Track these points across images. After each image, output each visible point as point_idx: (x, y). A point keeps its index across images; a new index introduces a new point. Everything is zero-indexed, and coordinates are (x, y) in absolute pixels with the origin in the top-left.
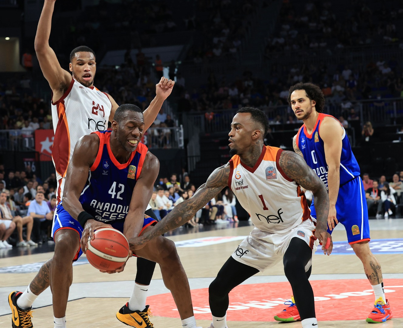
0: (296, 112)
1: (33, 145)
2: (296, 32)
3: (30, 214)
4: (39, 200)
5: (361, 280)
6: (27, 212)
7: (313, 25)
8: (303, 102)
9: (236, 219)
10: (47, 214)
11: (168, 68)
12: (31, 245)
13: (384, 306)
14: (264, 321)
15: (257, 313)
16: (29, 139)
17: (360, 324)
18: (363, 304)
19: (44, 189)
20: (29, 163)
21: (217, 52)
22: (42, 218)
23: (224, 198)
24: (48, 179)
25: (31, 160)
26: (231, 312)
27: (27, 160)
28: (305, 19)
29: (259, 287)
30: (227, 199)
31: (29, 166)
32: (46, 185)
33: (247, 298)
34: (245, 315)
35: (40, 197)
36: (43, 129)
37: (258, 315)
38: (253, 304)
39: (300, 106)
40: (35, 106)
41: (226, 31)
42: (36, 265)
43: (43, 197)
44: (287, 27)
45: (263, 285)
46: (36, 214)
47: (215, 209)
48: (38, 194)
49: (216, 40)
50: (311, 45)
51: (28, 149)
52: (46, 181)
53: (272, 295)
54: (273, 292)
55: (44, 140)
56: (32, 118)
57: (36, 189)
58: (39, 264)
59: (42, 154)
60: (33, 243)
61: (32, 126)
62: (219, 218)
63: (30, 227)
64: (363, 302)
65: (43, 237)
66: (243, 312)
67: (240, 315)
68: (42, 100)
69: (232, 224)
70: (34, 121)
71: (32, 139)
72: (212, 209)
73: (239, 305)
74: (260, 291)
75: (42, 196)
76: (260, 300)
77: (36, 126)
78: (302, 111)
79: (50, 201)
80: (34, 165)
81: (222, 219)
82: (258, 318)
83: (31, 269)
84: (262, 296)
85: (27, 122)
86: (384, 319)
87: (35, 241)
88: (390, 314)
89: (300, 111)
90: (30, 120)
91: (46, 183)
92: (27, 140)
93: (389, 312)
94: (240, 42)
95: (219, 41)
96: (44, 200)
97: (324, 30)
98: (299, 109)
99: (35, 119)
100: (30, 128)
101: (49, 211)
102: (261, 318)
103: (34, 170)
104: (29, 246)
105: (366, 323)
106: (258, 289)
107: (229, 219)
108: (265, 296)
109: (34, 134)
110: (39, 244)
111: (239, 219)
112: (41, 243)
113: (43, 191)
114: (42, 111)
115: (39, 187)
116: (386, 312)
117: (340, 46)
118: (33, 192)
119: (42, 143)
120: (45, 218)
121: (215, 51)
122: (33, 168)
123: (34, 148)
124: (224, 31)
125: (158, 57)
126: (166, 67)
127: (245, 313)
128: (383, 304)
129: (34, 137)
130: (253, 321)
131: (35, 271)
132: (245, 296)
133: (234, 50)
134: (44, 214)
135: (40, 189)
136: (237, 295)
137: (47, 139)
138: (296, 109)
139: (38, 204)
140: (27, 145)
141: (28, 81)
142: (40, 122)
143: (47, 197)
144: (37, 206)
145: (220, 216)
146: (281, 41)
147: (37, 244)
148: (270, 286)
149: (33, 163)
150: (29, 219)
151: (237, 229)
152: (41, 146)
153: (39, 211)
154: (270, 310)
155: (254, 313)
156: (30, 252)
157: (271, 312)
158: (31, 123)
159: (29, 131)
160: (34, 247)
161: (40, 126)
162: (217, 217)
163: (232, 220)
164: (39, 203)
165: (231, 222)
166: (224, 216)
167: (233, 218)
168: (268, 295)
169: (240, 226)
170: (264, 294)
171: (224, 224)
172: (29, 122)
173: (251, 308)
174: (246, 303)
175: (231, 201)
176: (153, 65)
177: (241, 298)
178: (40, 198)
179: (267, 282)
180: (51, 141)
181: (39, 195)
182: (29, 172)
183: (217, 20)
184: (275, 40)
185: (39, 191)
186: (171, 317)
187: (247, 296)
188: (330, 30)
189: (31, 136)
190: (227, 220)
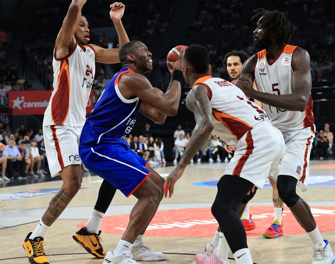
0: (231, 73)
1: (7, 103)
2: (211, 17)
3: (4, 156)
4: (11, 145)
5: (259, 206)
6: (2, 154)
7: (224, 11)
8: (237, 66)
9: (164, 161)
10: (17, 156)
11: (112, 43)
12: (5, 180)
13: (279, 226)
14: (184, 236)
15: (179, 231)
16: (4, 98)
17: (258, 239)
18: (261, 224)
19: (16, 137)
20: (4, 117)
21: (150, 31)
22: (13, 159)
23: (155, 145)
24: (19, 129)
25: (5, 114)
26: (159, 230)
27: (2, 114)
28: (218, 6)
29: (181, 212)
30: (157, 145)
31: (4, 119)
32: (17, 134)
33: (171, 219)
34: (170, 232)
35: (12, 142)
36: (15, 90)
37: (180, 232)
38: (177, 224)
39: (235, 69)
40: (9, 73)
41: (157, 15)
42: (9, 195)
43: (15, 143)
44: (204, 12)
45: (184, 210)
46: (9, 156)
47: (148, 153)
48: (11, 140)
49: (149, 22)
50: (223, 27)
51: (3, 106)
52: (17, 131)
53: (191, 218)
54: (191, 215)
55: (15, 99)
56: (6, 82)
57: (9, 137)
58: (11, 195)
59: (13, 110)
60: (7, 179)
61: (6, 88)
62: (150, 160)
63: (5, 166)
64: (260, 223)
65: (15, 174)
66: (168, 230)
67: (166, 232)
68: (14, 68)
69: (161, 165)
70: (7, 85)
71: (6, 98)
72: (145, 153)
73: (166, 225)
74: (182, 215)
75: (13, 142)
76: (182, 221)
77: (9, 88)
78: (236, 73)
79: (20, 146)
80: (8, 118)
81: (153, 160)
82: (180, 235)
83: (5, 198)
84: (183, 218)
85: (2, 85)
86: (276, 235)
87: (8, 177)
88: (282, 232)
89: (235, 72)
90: (4, 83)
91: (17, 132)
92: (2, 99)
93: (281, 231)
94: (167, 24)
95: (152, 23)
96: (15, 145)
97: (233, 15)
98: (234, 71)
99: (8, 82)
100: (4, 90)
101: (19, 154)
102: (182, 235)
103: (7, 123)
104: (3, 180)
105: (264, 238)
106: (180, 213)
107: (159, 161)
108: (186, 218)
109: (7, 94)
110: (11, 180)
111: (166, 160)
112: (13, 178)
113: (14, 138)
114: (14, 77)
115: (11, 135)
116: (279, 231)
117: (245, 27)
118: (7, 139)
119: (14, 101)
120: (16, 159)
121: (148, 30)
122: (7, 121)
123: (8, 105)
124: (156, 15)
125: (104, 35)
126: (110, 43)
127: (170, 231)
128: (278, 224)
129: (8, 97)
130: (176, 236)
131: (8, 199)
132: (170, 218)
133: (163, 30)
134: (15, 156)
135: (12, 137)
136: (164, 218)
137: (18, 98)
138: (231, 71)
139: (11, 149)
140: (2, 103)
141: (3, 53)
142: (12, 85)
143: (17, 143)
144: (10, 150)
145: (152, 159)
146: (200, 23)
147: (9, 180)
148: (189, 211)
149: (7, 117)
150: (4, 160)
151: (164, 168)
152: (13, 104)
153: (11, 154)
154: (189, 229)
155: (177, 231)
156: (4, 185)
157: (190, 230)
158: (6, 86)
159: (4, 92)
160: (7, 182)
161: (12, 88)
162: (149, 159)
163: (161, 162)
164: (11, 147)
165: (160, 163)
166: (155, 158)
167: (162, 160)
168: (188, 217)
169: (167, 166)
170: (185, 217)
171: (155, 164)
172: (4, 85)
173: (175, 227)
174: (170, 223)
175: (160, 147)
176: (101, 41)
177: (167, 220)
178: (12, 144)
179: (187, 208)
180: (20, 99)
181: (11, 142)
182: (4, 123)
183: (150, 7)
184: (195, 22)
185: (11, 138)
186: (113, 234)
187: (171, 218)
188: (237, 15)
189: (5, 96)
190: (157, 161)
